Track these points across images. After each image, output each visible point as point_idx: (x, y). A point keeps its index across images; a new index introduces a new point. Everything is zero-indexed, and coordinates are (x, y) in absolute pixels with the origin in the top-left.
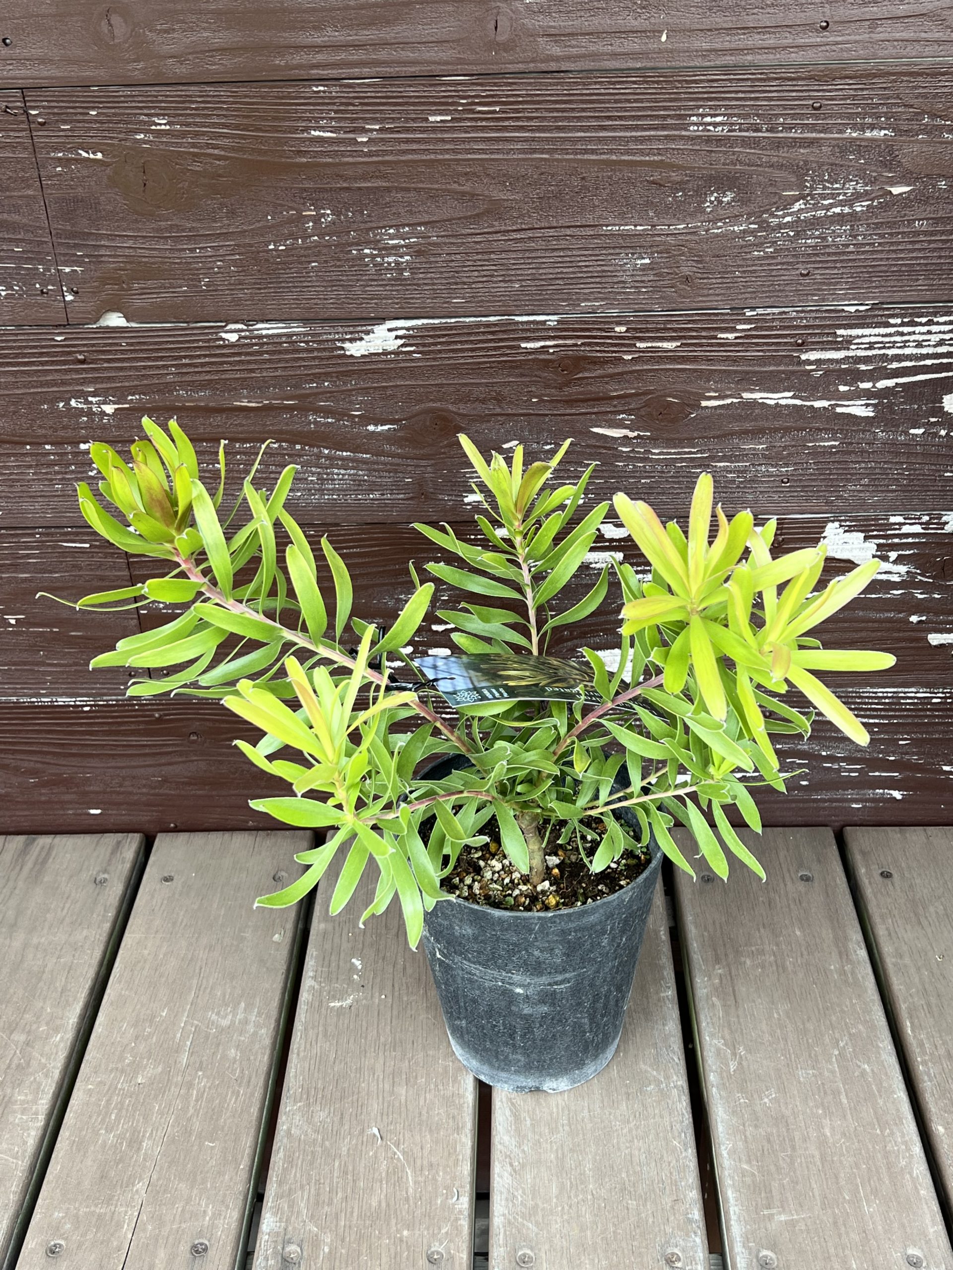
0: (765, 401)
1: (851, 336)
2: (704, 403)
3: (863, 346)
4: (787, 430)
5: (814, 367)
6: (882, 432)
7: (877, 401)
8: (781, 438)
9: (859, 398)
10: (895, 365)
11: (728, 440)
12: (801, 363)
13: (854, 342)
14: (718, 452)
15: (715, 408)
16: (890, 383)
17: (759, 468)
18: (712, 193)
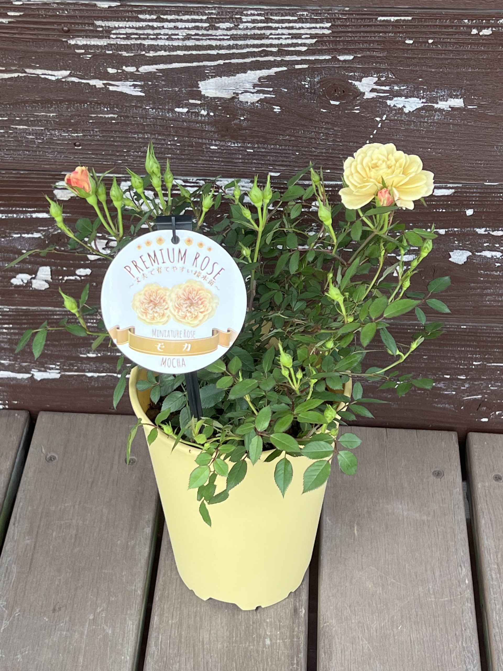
0: (47, 77)
1: (109, 27)
3: (122, 36)
4: (71, 102)
5: (83, 51)
6: (153, 109)
7: (143, 83)
8: (67, 108)
9: (126, 79)
10: (152, 54)
12: (70, 46)
13: (114, 32)
16: (152, 68)
17: (53, 132)
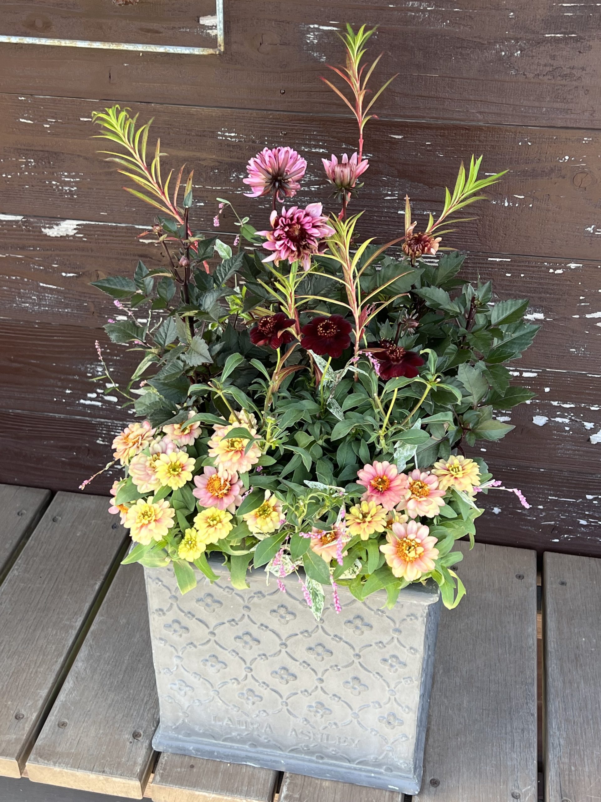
18: (234, 173)
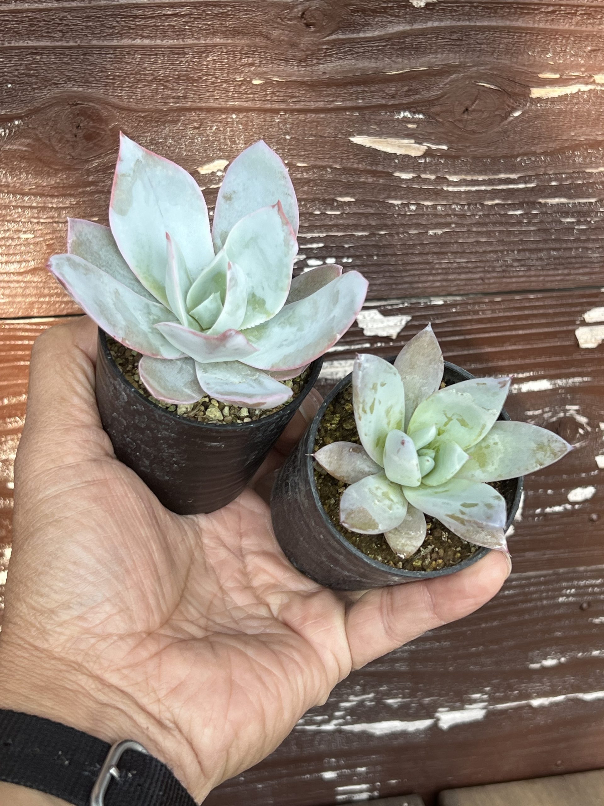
2: (536, 93)
11: (569, 158)
14: (551, 180)
15: (553, 100)
